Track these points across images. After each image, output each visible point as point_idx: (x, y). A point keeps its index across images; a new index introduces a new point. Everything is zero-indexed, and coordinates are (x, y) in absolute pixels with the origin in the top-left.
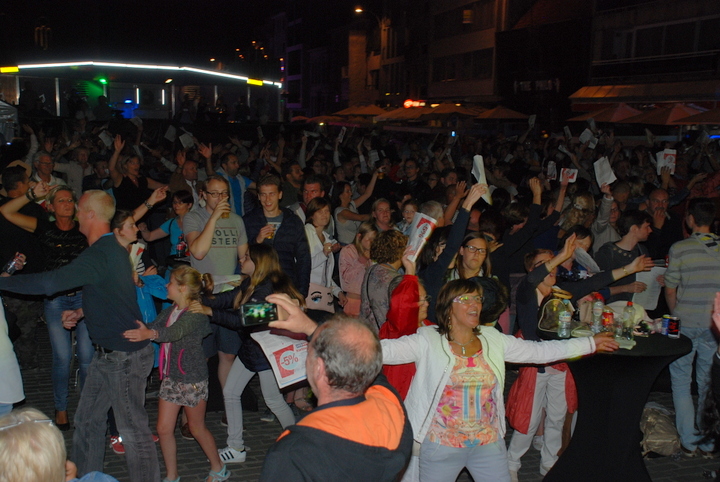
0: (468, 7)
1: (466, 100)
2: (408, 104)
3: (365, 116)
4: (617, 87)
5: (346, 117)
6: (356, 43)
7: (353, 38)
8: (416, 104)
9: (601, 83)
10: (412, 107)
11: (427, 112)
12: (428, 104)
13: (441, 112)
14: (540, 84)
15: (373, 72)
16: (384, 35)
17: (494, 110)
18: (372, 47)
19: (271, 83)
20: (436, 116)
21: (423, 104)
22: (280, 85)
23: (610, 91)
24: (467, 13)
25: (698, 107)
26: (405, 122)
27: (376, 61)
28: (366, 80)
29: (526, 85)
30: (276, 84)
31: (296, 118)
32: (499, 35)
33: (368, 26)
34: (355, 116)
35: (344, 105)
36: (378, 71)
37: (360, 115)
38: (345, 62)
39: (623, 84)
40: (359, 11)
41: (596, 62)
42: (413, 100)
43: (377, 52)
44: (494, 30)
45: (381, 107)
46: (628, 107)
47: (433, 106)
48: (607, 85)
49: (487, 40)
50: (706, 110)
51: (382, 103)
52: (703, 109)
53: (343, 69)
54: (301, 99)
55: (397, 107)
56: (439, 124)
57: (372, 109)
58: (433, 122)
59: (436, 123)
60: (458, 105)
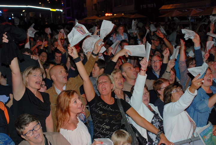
1: (125, 12)
2: (107, 15)
3: (93, 20)
4: (174, 5)
5: (87, 20)
8: (109, 15)
9: (169, 4)
10: (108, 16)
11: (113, 17)
12: (113, 15)
13: (117, 17)
14: (149, 5)
15: (94, 4)
17: (134, 15)
19: (58, 10)
21: (111, 15)
22: (62, 11)
23: (172, 6)
25: (201, 10)
27: (95, 1)
28: (92, 7)
29: (145, 6)
30: (60, 10)
31: (70, 22)
34: (90, 20)
35: (86, 16)
36: (96, 4)
38: (85, 2)
39: (176, 4)
42: (108, 13)
46: (178, 11)
47: (115, 15)
48: (171, 4)
50: (203, 10)
51: (98, 15)
52: (202, 10)
53: (84, 4)
54: (71, 15)
55: (103, 16)
56: (117, 21)
57: (95, 17)
58: (115, 20)
59: (116, 21)
60: (123, 14)
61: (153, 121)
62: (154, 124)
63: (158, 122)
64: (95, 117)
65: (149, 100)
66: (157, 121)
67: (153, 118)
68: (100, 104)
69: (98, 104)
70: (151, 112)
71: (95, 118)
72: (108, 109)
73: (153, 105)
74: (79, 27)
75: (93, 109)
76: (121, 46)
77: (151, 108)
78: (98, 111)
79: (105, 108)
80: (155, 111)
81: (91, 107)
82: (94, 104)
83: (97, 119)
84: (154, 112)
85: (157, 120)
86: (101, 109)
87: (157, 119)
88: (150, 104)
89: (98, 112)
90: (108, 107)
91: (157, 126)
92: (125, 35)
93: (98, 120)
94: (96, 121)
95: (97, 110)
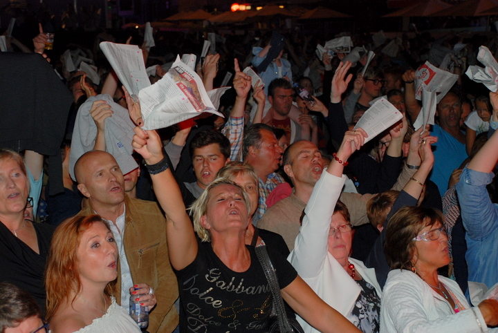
1: (288, 2)
2: (235, 7)
3: (195, 21)
8: (243, 8)
10: (238, 11)
11: (253, 15)
12: (254, 8)
13: (264, 14)
17: (314, 10)
20: (261, 18)
21: (249, 8)
26: (232, 26)
31: (128, 25)
34: (186, 21)
35: (175, 11)
37: (190, 21)
42: (239, 4)
45: (209, 11)
46: (439, 2)
47: (259, 8)
51: (209, 9)
55: (224, 11)
56: (265, 26)
57: (200, 14)
58: (259, 24)
59: (262, 26)
60: (282, 7)
61: (359, 306)
62: (361, 316)
63: (373, 310)
64: (196, 312)
65: (348, 247)
66: (371, 308)
67: (359, 299)
68: (212, 275)
69: (207, 276)
70: (355, 283)
71: (197, 317)
72: (237, 290)
73: (361, 263)
74: (186, 76)
75: (192, 290)
76: (270, 97)
77: (354, 271)
78: (206, 299)
79: (228, 287)
80: (366, 279)
81: (185, 283)
82: (194, 277)
83: (203, 321)
84: (361, 282)
85: (372, 305)
86: (217, 294)
87: (371, 302)
88: (352, 261)
89: (209, 301)
90: (236, 283)
91: (371, 321)
92: (285, 66)
93: (205, 323)
94: (199, 324)
95: (202, 294)
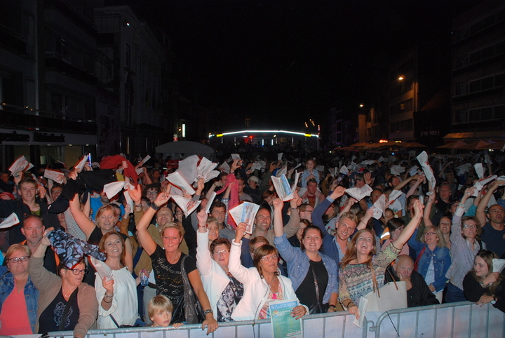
0: (402, 103)
1: (403, 139)
2: (381, 141)
3: (361, 147)
4: (462, 133)
6: (361, 118)
7: (360, 116)
8: (385, 141)
10: (383, 143)
11: (388, 145)
12: (389, 141)
14: (432, 133)
15: (369, 129)
16: (372, 114)
17: (411, 143)
18: (368, 119)
19: (314, 135)
21: (387, 141)
23: (459, 135)
24: (402, 105)
25: (493, 142)
27: (369, 125)
28: (366, 132)
29: (426, 133)
30: (317, 136)
32: (415, 113)
33: (366, 111)
37: (359, 146)
38: (357, 126)
40: (361, 106)
41: (454, 123)
42: (383, 140)
43: (370, 121)
44: (413, 111)
46: (462, 142)
48: (459, 132)
49: (410, 115)
51: (368, 142)
54: (342, 140)
55: (376, 143)
